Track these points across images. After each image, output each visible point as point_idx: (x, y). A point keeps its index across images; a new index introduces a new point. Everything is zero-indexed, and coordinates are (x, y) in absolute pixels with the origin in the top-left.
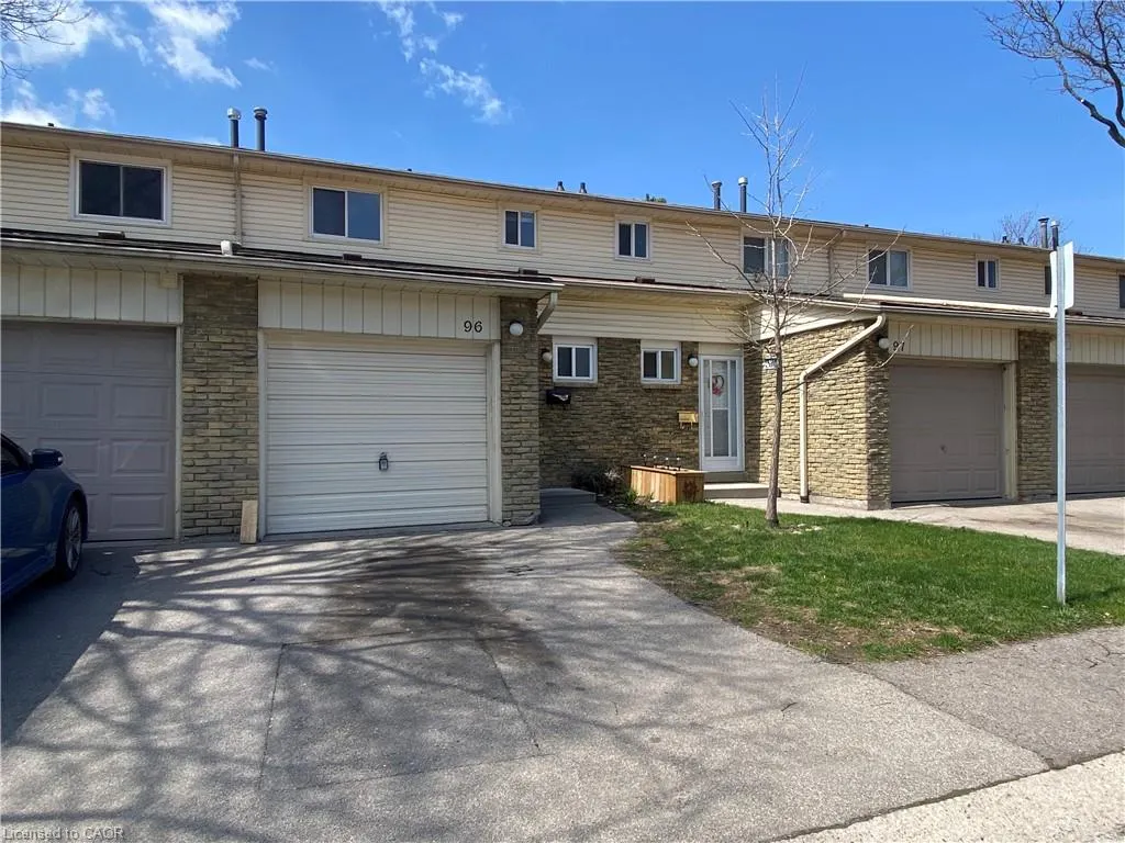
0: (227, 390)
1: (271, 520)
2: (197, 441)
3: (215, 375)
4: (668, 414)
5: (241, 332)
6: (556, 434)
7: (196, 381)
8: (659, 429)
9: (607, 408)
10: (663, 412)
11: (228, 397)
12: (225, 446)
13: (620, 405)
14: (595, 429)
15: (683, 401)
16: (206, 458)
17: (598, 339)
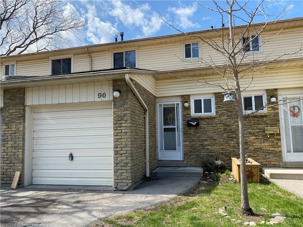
0: (13, 129)
1: (34, 179)
2: (5, 148)
3: (10, 124)
4: (259, 129)
5: (19, 108)
6: (193, 141)
7: (5, 127)
8: (254, 137)
9: (221, 127)
10: (255, 128)
11: (13, 132)
12: (13, 151)
13: (228, 126)
14: (214, 138)
15: (268, 122)
16: (7, 155)
17: (215, 93)
